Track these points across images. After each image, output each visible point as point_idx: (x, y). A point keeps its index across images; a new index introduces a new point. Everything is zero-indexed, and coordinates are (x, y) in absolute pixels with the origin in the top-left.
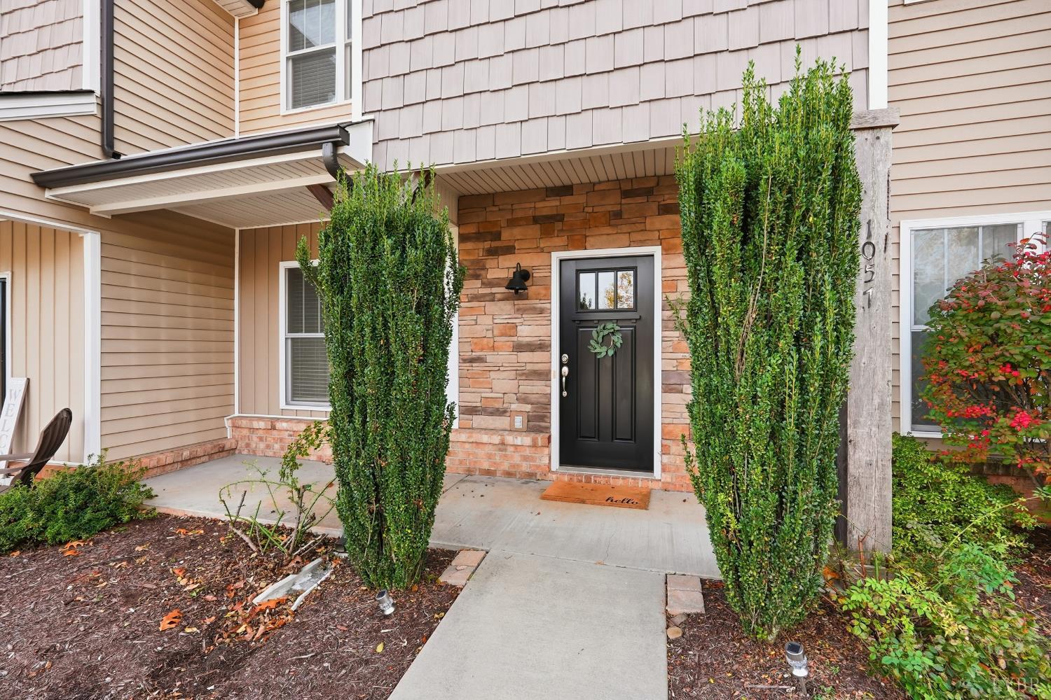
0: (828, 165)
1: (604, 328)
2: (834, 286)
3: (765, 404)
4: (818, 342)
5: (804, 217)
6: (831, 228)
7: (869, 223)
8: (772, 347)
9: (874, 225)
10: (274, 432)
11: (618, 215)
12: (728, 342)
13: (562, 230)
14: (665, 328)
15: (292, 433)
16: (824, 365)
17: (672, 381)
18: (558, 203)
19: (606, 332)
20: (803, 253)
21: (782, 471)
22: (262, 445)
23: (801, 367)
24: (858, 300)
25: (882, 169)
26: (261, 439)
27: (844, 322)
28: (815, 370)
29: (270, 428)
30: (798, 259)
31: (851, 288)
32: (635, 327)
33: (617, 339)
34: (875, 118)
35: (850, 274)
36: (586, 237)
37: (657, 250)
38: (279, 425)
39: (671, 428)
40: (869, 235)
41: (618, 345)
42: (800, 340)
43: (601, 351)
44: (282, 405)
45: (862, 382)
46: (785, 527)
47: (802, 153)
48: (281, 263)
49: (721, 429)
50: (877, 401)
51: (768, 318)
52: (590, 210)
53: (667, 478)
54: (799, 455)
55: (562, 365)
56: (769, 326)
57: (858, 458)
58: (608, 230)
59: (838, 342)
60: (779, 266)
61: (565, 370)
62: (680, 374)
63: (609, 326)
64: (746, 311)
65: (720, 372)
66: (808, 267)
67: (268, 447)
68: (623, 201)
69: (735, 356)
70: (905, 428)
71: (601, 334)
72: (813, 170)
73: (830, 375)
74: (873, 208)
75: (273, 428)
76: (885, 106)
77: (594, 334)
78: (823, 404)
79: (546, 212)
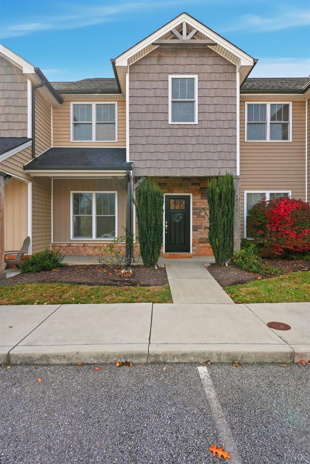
0: (231, 191)
1: (177, 215)
2: (231, 208)
3: (222, 226)
4: (229, 216)
5: (228, 198)
6: (231, 199)
7: (237, 196)
8: (223, 217)
9: (238, 196)
10: (70, 247)
11: (181, 184)
12: (217, 217)
13: (166, 188)
14: (193, 215)
15: (77, 247)
16: (230, 220)
17: (195, 228)
18: (165, 180)
19: (178, 215)
20: (227, 203)
21: (225, 236)
22: (64, 252)
23: (227, 220)
24: (235, 210)
25: (239, 186)
26: (64, 250)
27: (233, 214)
28: (229, 220)
29: (68, 246)
30: (227, 204)
31: (234, 208)
32: (185, 214)
33: (181, 217)
34: (238, 177)
35: (234, 206)
36: (173, 190)
37: (191, 195)
38: (72, 245)
39: (195, 240)
40: (237, 198)
41: (181, 219)
42: (227, 216)
43: (177, 221)
44: (72, 238)
45: (236, 224)
46: (225, 244)
47: (227, 189)
48: (71, 191)
49: (215, 231)
50: (238, 228)
51: (223, 213)
52: (174, 183)
53: (194, 253)
54: (227, 233)
55: (166, 225)
56: (223, 214)
57: (235, 238)
58: (178, 188)
59: (232, 216)
60: (224, 205)
61: (166, 226)
62: (197, 226)
63: (179, 214)
64: (220, 212)
65: (215, 222)
66: (228, 205)
67: (67, 252)
68: (183, 181)
69: (218, 218)
70: (245, 237)
71: (177, 216)
72: (229, 191)
73: (231, 221)
74: (237, 193)
75: (70, 246)
76: (239, 175)
77: (174, 216)
78: (230, 226)
79: (162, 182)
